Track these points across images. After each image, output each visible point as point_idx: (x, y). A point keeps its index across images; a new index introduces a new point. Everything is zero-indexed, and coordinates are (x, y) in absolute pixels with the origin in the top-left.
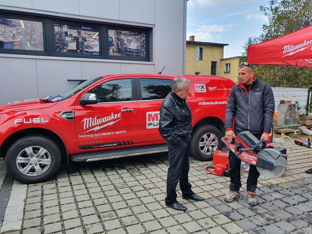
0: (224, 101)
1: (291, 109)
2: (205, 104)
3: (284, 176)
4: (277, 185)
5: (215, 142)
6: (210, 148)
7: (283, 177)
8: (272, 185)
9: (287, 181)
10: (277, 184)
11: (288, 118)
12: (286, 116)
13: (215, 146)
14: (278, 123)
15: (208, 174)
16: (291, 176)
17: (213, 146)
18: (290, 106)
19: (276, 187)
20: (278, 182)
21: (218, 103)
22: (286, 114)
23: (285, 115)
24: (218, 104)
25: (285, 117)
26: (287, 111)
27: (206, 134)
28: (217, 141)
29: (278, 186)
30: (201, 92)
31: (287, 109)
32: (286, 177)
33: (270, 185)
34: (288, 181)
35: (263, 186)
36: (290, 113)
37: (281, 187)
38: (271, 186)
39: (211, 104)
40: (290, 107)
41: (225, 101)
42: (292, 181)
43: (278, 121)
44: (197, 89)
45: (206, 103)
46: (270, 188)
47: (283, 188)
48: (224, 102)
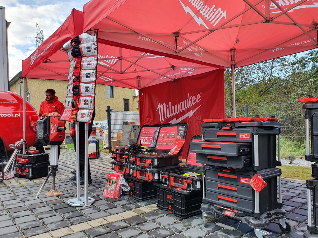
1: (135, 129)
11: (133, 138)
14: (121, 143)
18: (134, 127)
22: (130, 134)
23: (129, 135)
25: (129, 137)
26: (131, 131)
31: (131, 130)
36: (135, 134)
43: (122, 142)
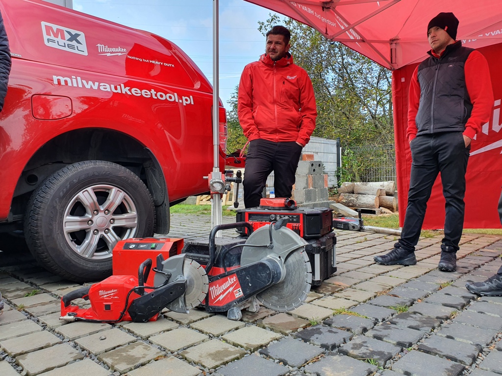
0: (150, 91)
1: (314, 170)
2: (80, 86)
3: (338, 291)
4: (327, 322)
5: (125, 216)
6: (111, 237)
7: (336, 294)
8: (310, 325)
9: (350, 303)
10: (324, 319)
11: (311, 188)
12: (307, 183)
13: (128, 231)
15: (69, 322)
16: (354, 286)
17: (120, 231)
18: (312, 165)
19: (324, 329)
20: (328, 313)
21: (130, 90)
22: (307, 180)
23: (305, 181)
24: (129, 93)
25: (306, 186)
26: (309, 174)
27: (89, 189)
28: (134, 213)
29: (330, 325)
30: (67, 49)
31: (308, 171)
32: (344, 294)
33: (304, 328)
34: (352, 303)
35: (278, 335)
36: (314, 179)
37: (342, 328)
38: (309, 328)
39: (102, 88)
40: (314, 167)
41: (153, 91)
42: (364, 302)
43: (295, 195)
44: (52, 37)
45: (84, 82)
46: (306, 341)
47: (348, 330)
48: (149, 93)
